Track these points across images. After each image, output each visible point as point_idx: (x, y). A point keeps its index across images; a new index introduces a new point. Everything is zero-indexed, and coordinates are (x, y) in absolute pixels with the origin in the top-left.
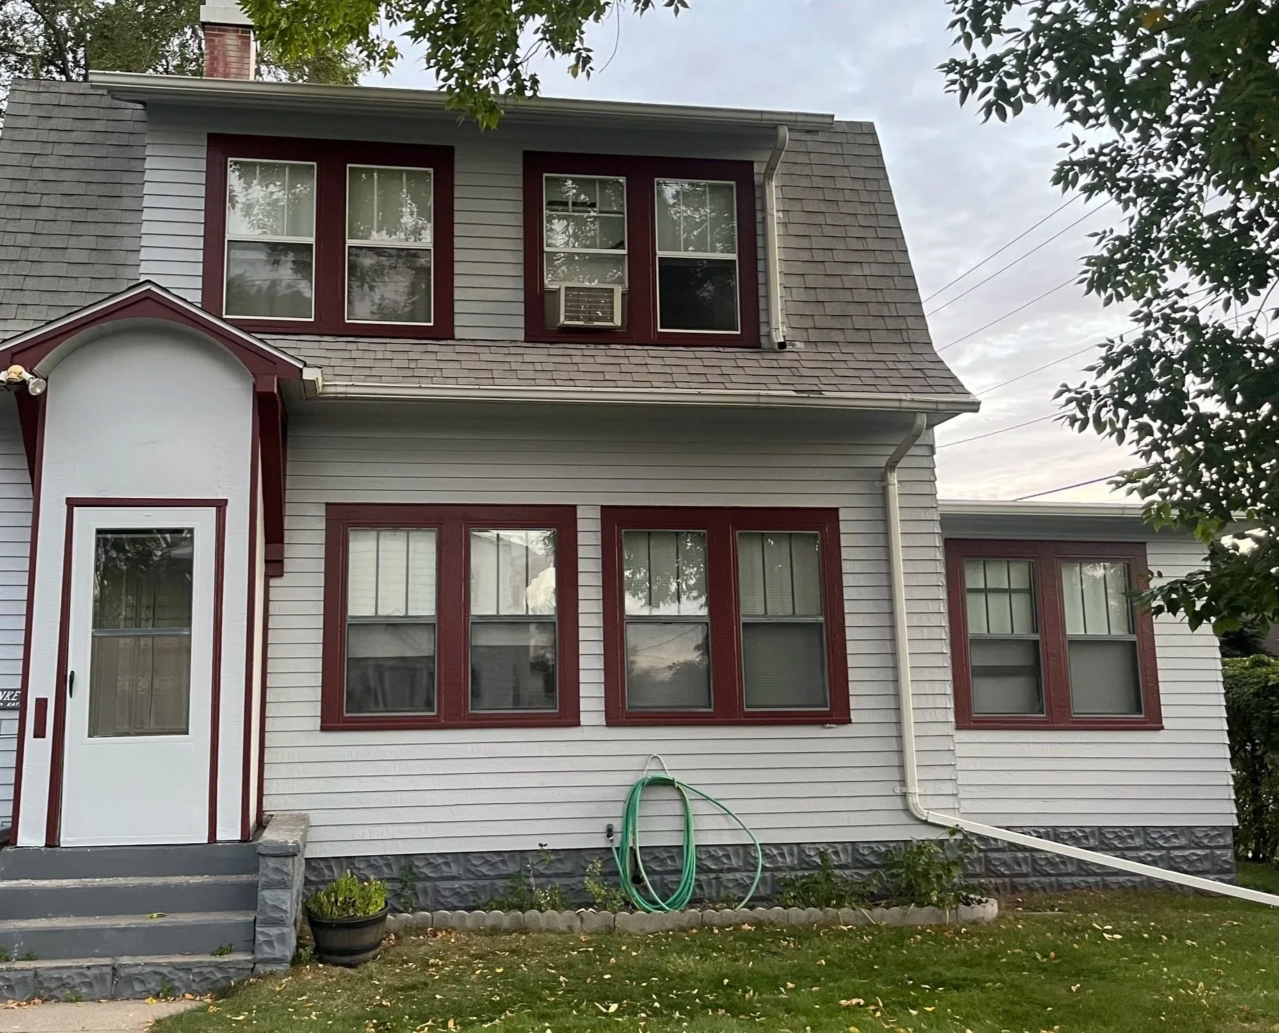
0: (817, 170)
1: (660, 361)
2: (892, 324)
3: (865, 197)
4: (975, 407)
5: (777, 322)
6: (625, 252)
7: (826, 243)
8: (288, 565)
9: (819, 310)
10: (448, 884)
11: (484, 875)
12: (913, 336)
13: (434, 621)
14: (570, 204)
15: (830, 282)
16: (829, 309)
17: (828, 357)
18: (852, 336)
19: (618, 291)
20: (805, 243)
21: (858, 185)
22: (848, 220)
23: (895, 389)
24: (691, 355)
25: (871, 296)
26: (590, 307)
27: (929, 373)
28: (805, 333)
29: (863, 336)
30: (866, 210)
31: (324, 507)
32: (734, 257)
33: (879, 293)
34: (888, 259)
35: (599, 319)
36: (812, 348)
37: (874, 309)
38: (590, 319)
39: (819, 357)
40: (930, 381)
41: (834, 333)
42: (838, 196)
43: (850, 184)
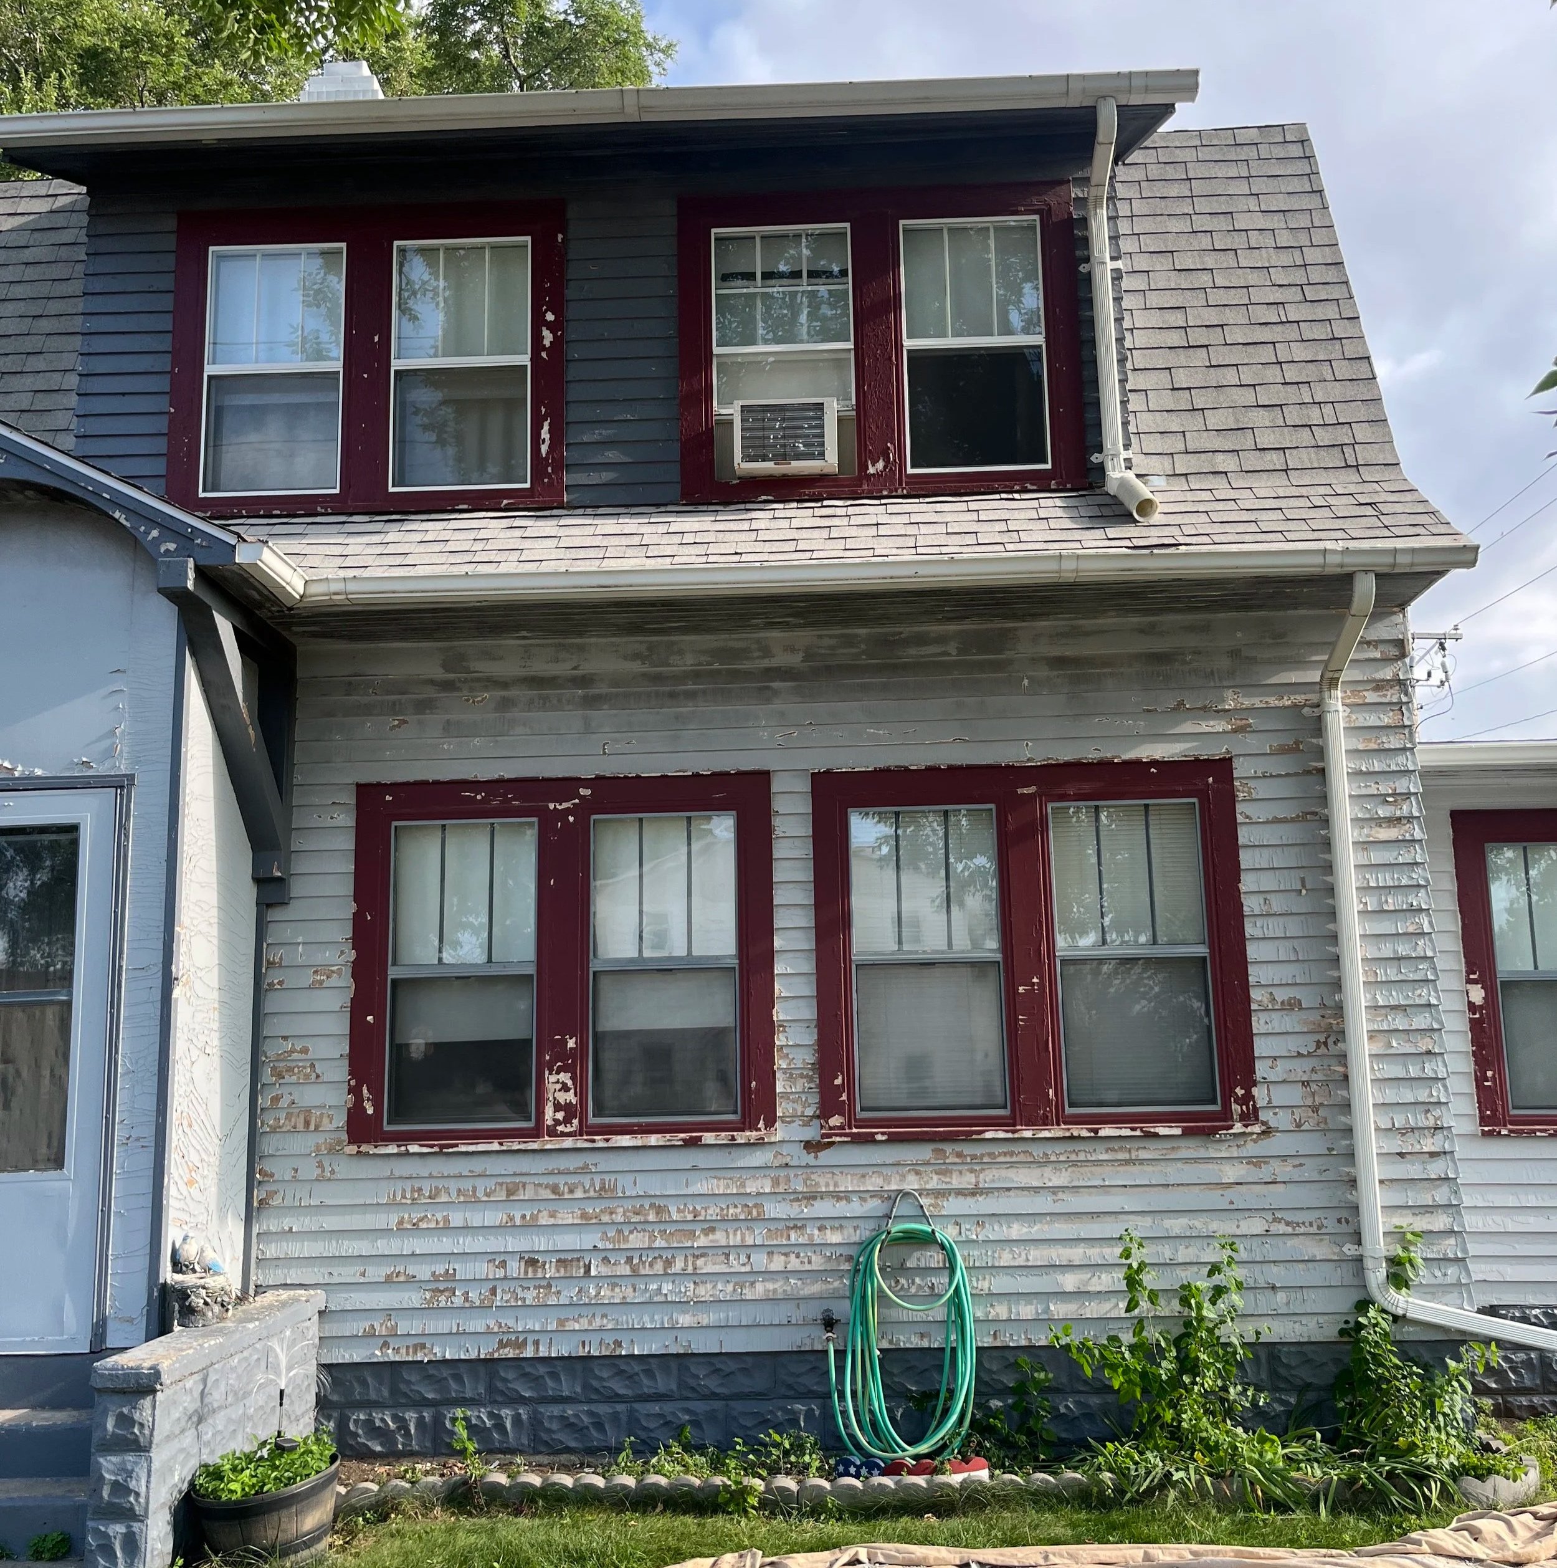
0: (1202, 205)
1: (905, 519)
2: (1324, 436)
3: (1284, 239)
4: (1469, 557)
5: (1114, 444)
6: (850, 345)
7: (1212, 317)
8: (297, 888)
9: (1193, 422)
10: (556, 1410)
11: (617, 1395)
12: (1364, 455)
13: (531, 970)
14: (759, 276)
15: (1214, 377)
16: (1215, 420)
17: (1206, 496)
18: (1252, 461)
19: (833, 409)
20: (1177, 319)
21: (1276, 221)
22: (1253, 278)
23: (1316, 535)
24: (963, 507)
25: (1290, 395)
26: (784, 437)
27: (1384, 508)
28: (1167, 461)
29: (1274, 460)
30: (1285, 258)
31: (354, 788)
32: (1039, 339)
33: (1304, 388)
34: (1319, 332)
35: (799, 456)
36: (1181, 483)
37: (1293, 416)
38: (783, 458)
39: (1189, 496)
40: (1387, 521)
41: (1220, 457)
42: (1239, 241)
43: (1262, 222)
